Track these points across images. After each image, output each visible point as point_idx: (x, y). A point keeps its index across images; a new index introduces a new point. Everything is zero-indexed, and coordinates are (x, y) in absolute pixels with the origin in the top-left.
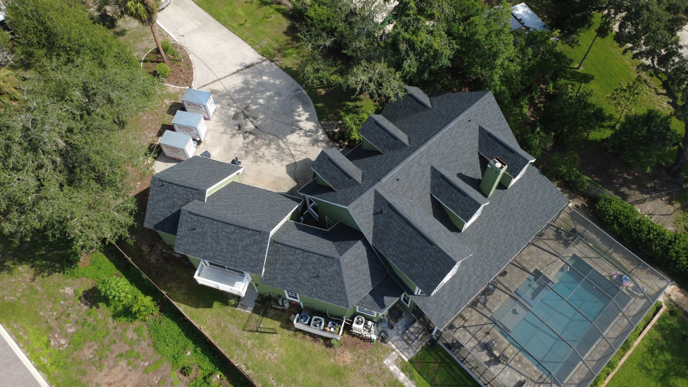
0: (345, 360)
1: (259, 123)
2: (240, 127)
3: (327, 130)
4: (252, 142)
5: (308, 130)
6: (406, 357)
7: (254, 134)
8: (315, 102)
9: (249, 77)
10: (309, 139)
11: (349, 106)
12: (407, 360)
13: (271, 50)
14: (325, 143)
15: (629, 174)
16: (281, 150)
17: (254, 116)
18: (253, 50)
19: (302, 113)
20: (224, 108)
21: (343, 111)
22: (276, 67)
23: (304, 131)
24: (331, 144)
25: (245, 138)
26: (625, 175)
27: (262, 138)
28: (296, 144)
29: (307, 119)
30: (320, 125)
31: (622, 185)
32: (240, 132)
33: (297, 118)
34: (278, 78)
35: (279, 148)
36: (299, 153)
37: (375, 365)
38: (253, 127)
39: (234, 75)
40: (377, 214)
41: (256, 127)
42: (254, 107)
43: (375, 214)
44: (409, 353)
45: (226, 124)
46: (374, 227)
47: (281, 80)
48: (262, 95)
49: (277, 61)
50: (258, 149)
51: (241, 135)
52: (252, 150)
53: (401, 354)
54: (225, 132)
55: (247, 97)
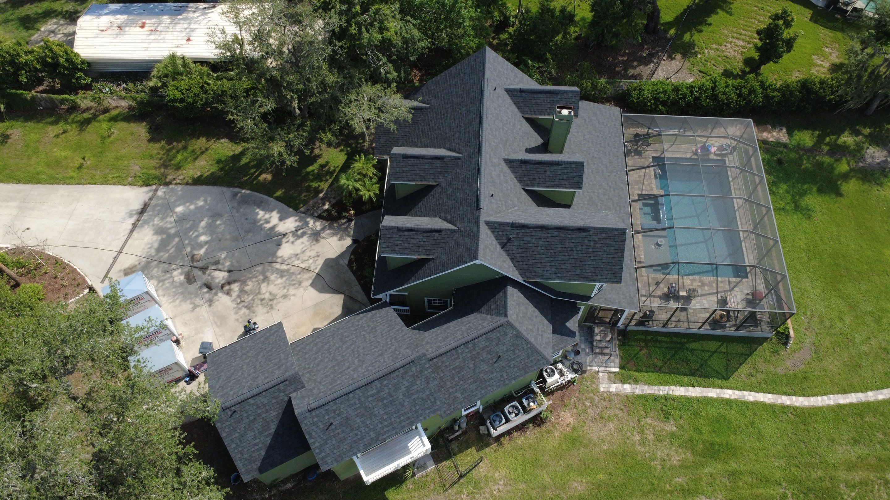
0: (568, 422)
1: (228, 264)
2: (209, 287)
3: (316, 214)
4: (242, 291)
5: (294, 229)
6: (615, 367)
7: (235, 281)
8: (270, 194)
9: (156, 221)
10: (305, 239)
11: (313, 171)
12: (617, 370)
13: (153, 172)
14: (329, 229)
15: (622, 56)
16: (286, 273)
17: (213, 260)
18: (128, 188)
19: (267, 216)
20: (163, 281)
21: (312, 181)
22: (180, 188)
23: (291, 235)
24: (335, 225)
25: (228, 293)
26: (620, 58)
27: (250, 278)
28: (297, 255)
29: (281, 219)
30: (302, 215)
31: (626, 70)
32: (214, 291)
33: (268, 226)
34: (198, 198)
35: (282, 274)
36: (311, 261)
37: (596, 401)
38: (226, 274)
39: (134, 233)
40: (506, 244)
41: (229, 271)
42: (202, 251)
43: (503, 246)
44: (614, 362)
45: (186, 296)
46: (512, 260)
47: (202, 199)
48: (196, 231)
49: (174, 179)
50: (259, 293)
51: (220, 294)
52: (253, 300)
53: (608, 369)
54: (195, 307)
55: (180, 247)
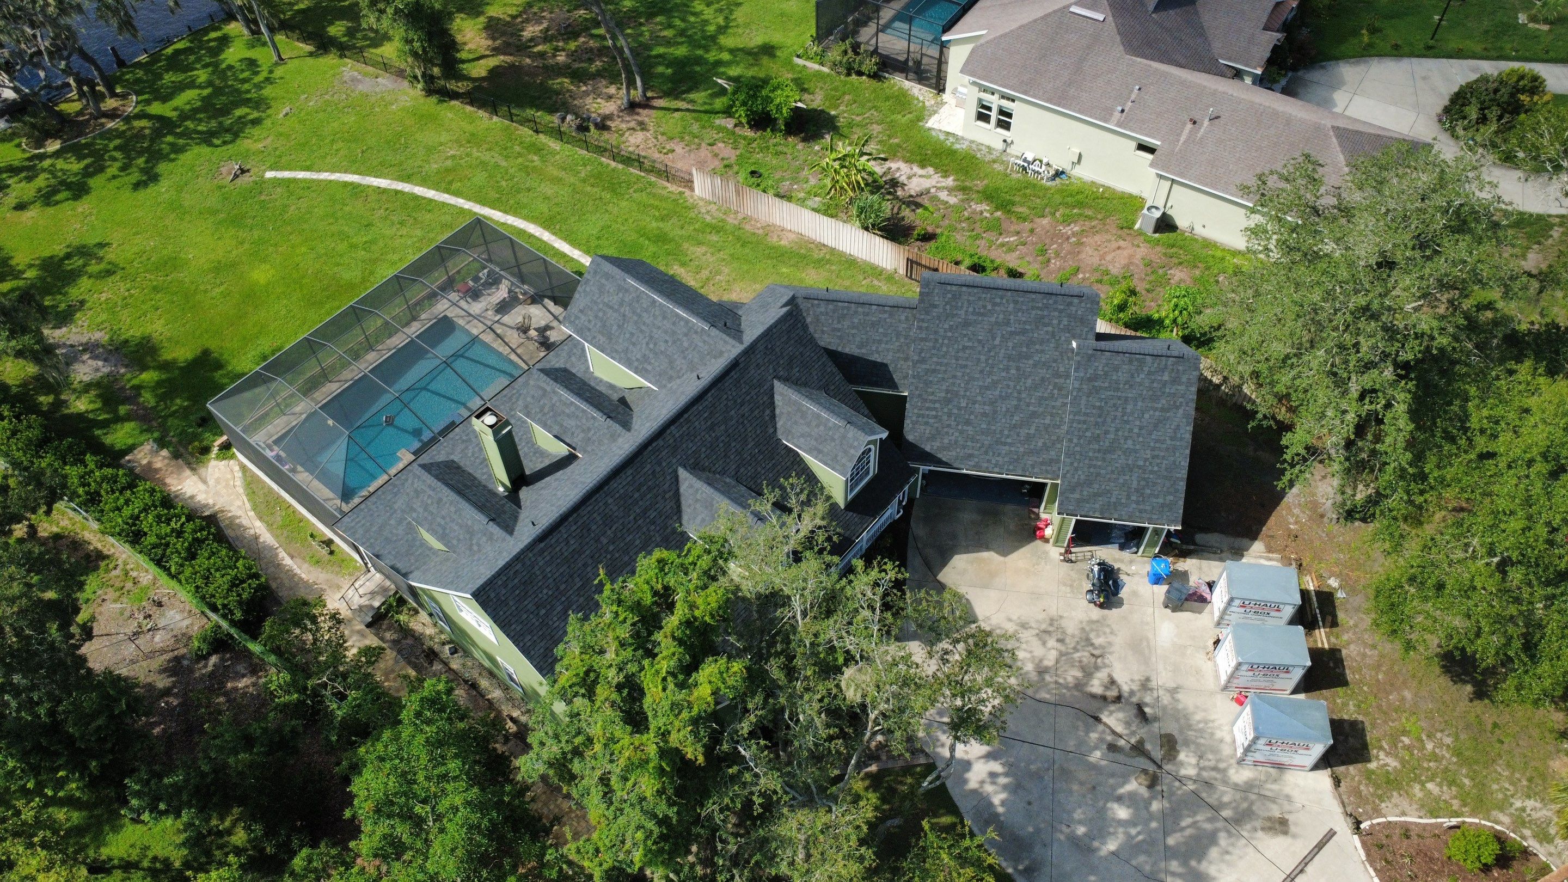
1: (1094, 736)
4: (1088, 673)
17: (1120, 757)
20: (1216, 770)
25: (1113, 682)
27: (1067, 688)
38: (1105, 718)
41: (1097, 719)
42: (1131, 786)
45: (1183, 719)
48: (1130, 837)
50: (1062, 654)
51: (1125, 688)
52: (1076, 649)
54: (1174, 691)
55: (1170, 820)
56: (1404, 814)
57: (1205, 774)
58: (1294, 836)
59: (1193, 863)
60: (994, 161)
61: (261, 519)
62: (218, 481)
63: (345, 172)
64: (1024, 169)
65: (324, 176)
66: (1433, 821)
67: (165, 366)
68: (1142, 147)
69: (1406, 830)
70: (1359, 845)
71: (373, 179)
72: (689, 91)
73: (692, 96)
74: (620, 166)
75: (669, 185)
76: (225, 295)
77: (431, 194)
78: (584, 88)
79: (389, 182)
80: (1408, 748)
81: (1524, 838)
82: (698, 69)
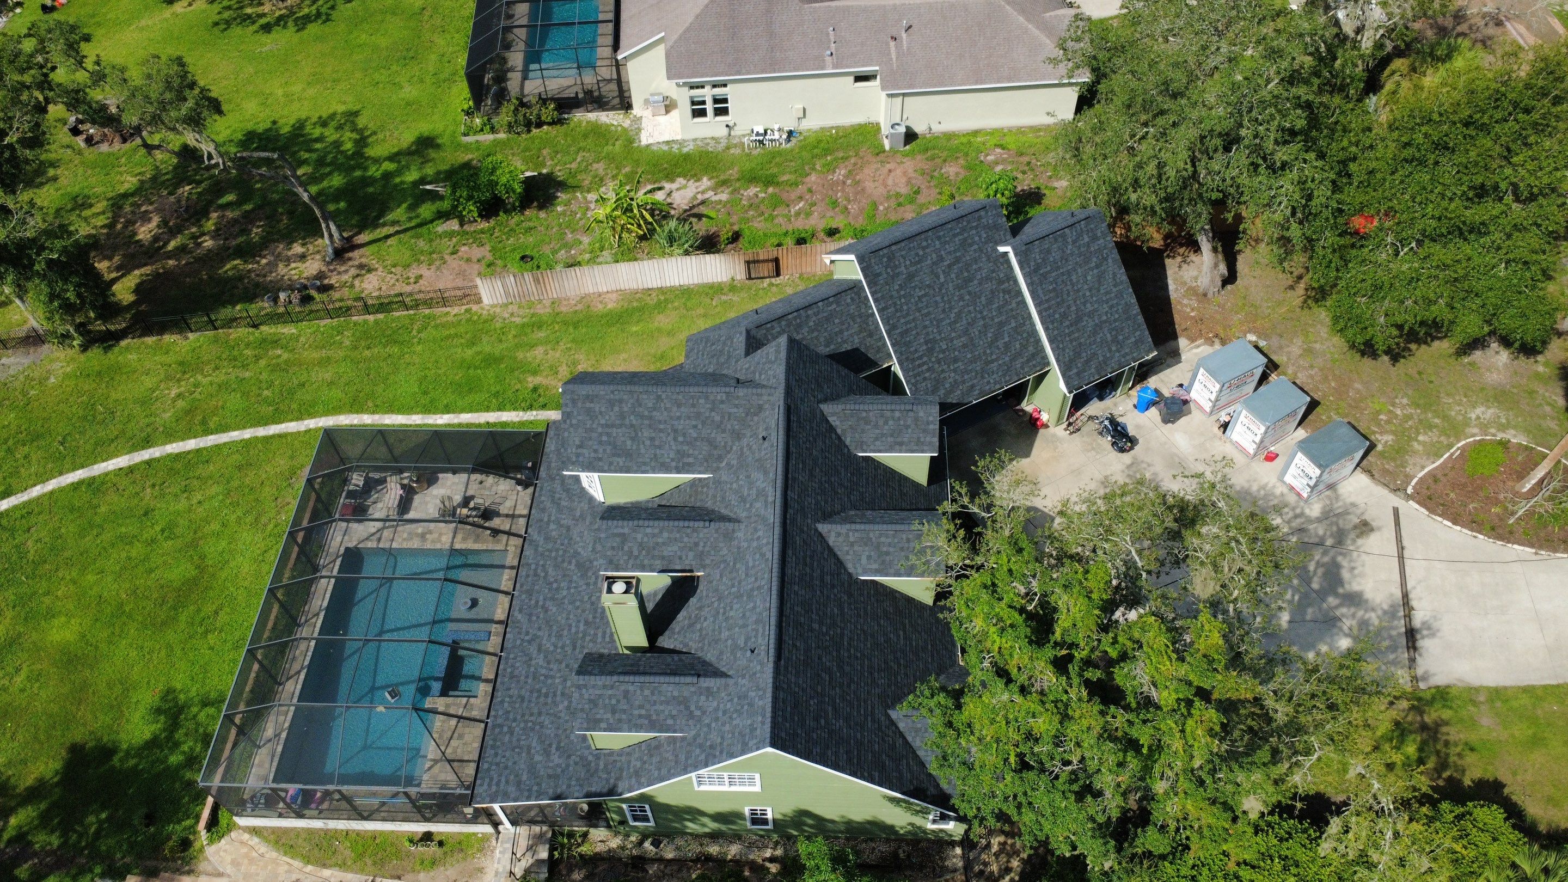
39: (1399, 595)
56: (1423, 468)
57: (1294, 524)
58: (1379, 529)
59: (1341, 591)
60: (728, 148)
61: (324, 866)
62: (235, 863)
63: (61, 474)
64: (761, 142)
65: (36, 491)
66: (1442, 460)
67: (34, 793)
68: (859, 78)
69: (1433, 476)
70: (1417, 506)
71: (104, 465)
72: (382, 214)
73: (390, 217)
74: (381, 316)
75: (448, 309)
76: (34, 677)
77: (191, 444)
78: (264, 261)
79: (126, 457)
80: (1388, 422)
81: (1494, 435)
82: (371, 190)
